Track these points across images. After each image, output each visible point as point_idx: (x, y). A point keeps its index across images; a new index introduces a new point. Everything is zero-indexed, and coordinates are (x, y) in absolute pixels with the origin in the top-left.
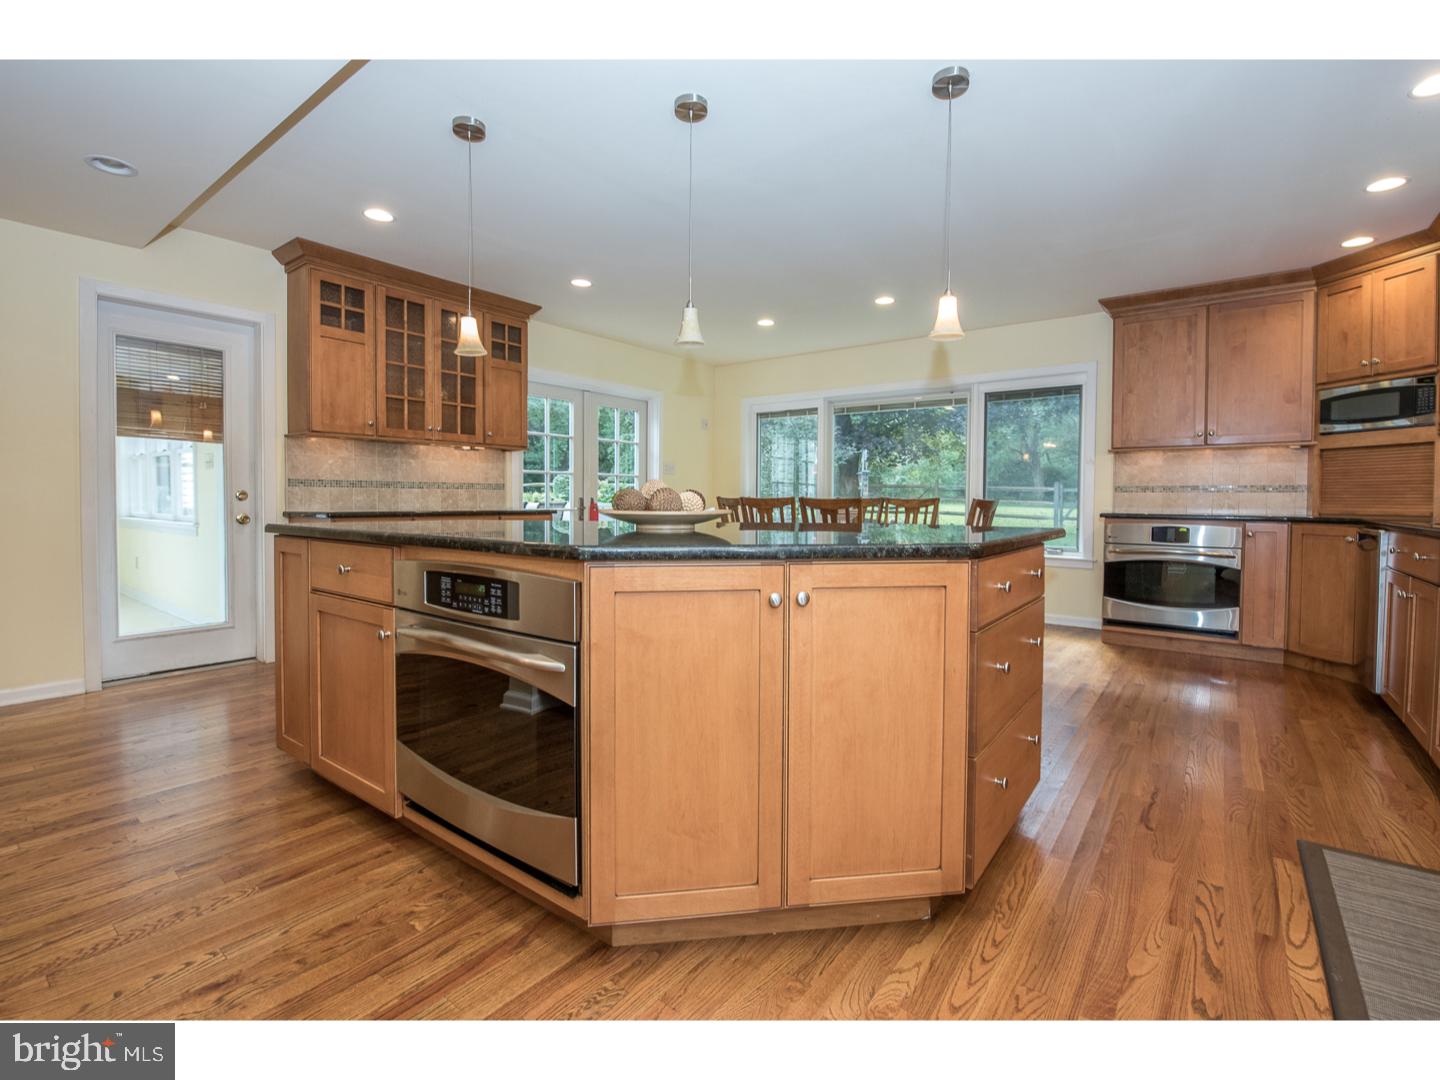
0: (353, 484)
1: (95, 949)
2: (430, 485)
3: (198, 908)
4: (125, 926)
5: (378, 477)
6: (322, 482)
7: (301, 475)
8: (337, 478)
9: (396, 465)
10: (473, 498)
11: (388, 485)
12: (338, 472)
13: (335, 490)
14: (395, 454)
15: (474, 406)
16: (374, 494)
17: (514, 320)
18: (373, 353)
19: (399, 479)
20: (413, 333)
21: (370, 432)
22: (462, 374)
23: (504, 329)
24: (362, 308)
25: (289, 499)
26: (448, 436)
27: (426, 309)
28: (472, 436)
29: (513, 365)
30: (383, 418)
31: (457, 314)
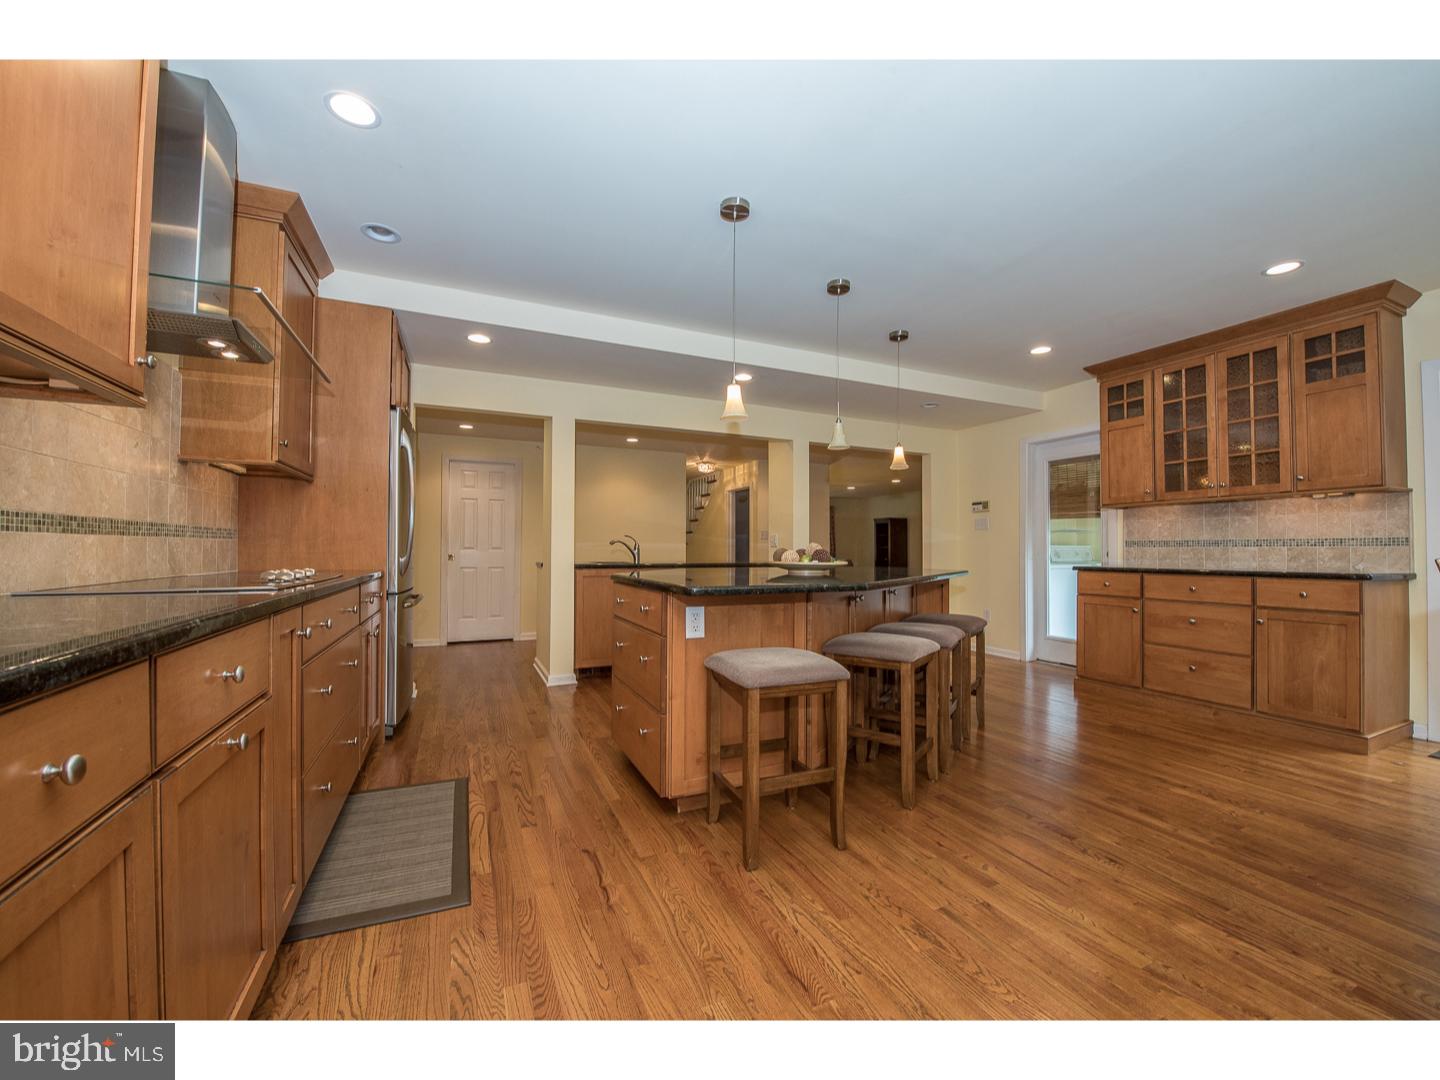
0: (1180, 544)
2: (1270, 543)
5: (1206, 536)
6: (1152, 543)
7: (1136, 538)
8: (1165, 539)
9: (1227, 523)
11: (1217, 543)
12: (1166, 534)
13: (1164, 550)
14: (1226, 512)
15: (1277, 450)
16: (1202, 554)
17: (1346, 320)
18: (1151, 430)
19: (1230, 538)
20: (1193, 397)
21: (1149, 499)
22: (1258, 418)
23: (1330, 339)
24: (1142, 395)
25: (1127, 557)
26: (1238, 490)
27: (1208, 367)
28: (1277, 485)
29: (1347, 380)
30: (1162, 484)
31: (1248, 355)
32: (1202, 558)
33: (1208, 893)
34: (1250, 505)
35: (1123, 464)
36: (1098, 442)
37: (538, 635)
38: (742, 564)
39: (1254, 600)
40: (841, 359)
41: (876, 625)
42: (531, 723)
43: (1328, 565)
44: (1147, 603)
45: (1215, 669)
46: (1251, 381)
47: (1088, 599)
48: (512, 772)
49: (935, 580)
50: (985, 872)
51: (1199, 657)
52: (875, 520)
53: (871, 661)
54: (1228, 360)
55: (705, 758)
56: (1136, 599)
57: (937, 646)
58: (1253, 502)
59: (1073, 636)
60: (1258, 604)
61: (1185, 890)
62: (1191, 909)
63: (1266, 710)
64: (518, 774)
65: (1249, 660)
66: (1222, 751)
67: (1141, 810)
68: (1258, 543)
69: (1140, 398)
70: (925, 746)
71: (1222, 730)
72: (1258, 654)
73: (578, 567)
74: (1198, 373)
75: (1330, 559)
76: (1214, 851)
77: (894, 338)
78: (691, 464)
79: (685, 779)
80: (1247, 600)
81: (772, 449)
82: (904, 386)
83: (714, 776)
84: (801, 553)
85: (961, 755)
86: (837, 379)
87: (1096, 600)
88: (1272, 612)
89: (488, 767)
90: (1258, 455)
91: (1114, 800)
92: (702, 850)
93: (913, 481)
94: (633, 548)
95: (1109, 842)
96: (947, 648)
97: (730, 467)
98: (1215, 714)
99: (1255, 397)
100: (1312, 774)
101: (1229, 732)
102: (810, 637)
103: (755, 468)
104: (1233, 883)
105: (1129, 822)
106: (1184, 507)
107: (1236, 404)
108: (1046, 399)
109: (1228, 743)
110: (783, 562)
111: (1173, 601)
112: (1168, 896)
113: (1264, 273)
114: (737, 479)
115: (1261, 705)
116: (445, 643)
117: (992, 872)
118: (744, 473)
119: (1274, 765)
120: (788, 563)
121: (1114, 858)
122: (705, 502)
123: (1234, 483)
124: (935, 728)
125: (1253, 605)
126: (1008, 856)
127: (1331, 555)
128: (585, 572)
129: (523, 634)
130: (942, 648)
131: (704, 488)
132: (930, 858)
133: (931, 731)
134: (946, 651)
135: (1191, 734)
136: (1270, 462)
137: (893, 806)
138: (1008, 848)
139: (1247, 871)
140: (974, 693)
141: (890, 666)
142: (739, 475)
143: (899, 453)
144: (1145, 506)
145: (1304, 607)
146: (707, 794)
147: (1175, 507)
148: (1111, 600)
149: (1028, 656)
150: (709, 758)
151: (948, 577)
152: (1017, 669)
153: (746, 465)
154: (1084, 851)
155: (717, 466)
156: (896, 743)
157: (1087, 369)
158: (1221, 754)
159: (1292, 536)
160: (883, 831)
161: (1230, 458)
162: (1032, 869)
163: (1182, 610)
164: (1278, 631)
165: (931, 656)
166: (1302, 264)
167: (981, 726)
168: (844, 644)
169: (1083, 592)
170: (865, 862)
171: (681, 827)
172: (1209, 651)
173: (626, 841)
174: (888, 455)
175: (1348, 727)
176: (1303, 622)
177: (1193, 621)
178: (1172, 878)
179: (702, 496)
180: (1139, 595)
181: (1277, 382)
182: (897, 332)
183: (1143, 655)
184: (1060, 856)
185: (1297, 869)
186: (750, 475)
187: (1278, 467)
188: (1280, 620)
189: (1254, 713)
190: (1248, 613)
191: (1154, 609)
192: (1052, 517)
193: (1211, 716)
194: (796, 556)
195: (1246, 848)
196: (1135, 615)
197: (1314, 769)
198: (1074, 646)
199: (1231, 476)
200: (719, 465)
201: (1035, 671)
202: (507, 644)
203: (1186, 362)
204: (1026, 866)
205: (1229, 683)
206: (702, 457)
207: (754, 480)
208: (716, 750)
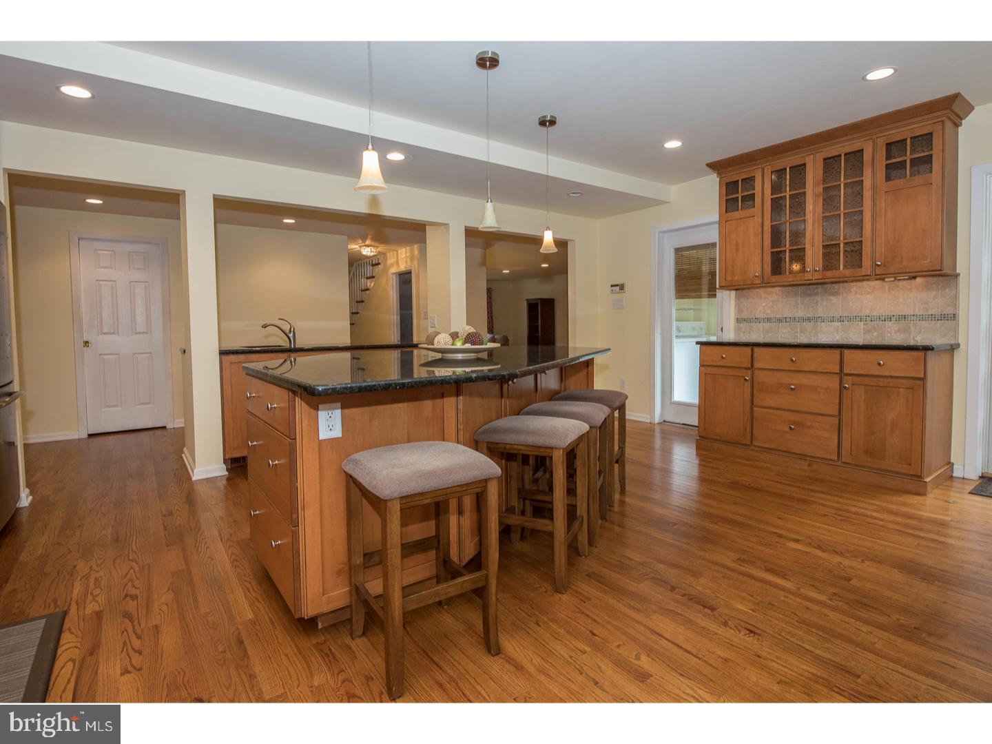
0: (780, 320)
2: (850, 319)
5: (800, 313)
6: (757, 320)
7: (745, 315)
8: (768, 316)
9: (817, 302)
10: (906, 330)
11: (809, 320)
12: (769, 312)
13: (767, 325)
14: (816, 294)
15: (861, 239)
16: (797, 328)
17: (918, 127)
18: (760, 220)
19: (819, 315)
20: (795, 192)
21: (758, 281)
22: (846, 211)
23: (906, 144)
24: (754, 189)
25: (737, 331)
26: (829, 274)
27: (807, 166)
28: (859, 269)
29: (918, 179)
30: (768, 268)
31: (840, 156)
32: (797, 332)
33: (838, 660)
34: (836, 286)
35: (737, 251)
36: (717, 231)
37: (185, 422)
38: (406, 344)
39: (841, 369)
40: (492, 142)
41: (526, 406)
42: (165, 528)
43: (894, 337)
44: (757, 372)
45: (810, 427)
46: (842, 179)
47: (709, 370)
48: (126, 596)
49: (581, 360)
50: (637, 662)
51: (797, 417)
52: (527, 300)
53: (523, 448)
54: (825, 159)
55: (347, 568)
56: (746, 368)
57: (586, 427)
58: (838, 284)
59: (696, 401)
60: (845, 372)
61: (818, 658)
62: (827, 680)
63: (849, 461)
64: (134, 597)
65: (837, 419)
66: (820, 501)
67: (768, 570)
68: (841, 320)
69: (751, 192)
70: (576, 524)
71: (816, 480)
72: (844, 415)
73: (223, 353)
74: (799, 170)
75: (896, 332)
76: (834, 609)
77: (543, 123)
78: (354, 247)
79: (323, 595)
80: (836, 369)
81: (430, 233)
82: (552, 173)
83: (357, 588)
84: (454, 336)
85: (607, 524)
86: (487, 163)
87: (716, 371)
88: (855, 378)
89: (98, 591)
90: (846, 244)
91: (743, 561)
92: (342, 677)
93: (559, 264)
94: (288, 332)
95: (743, 608)
96: (595, 427)
97: (394, 250)
98: (809, 465)
99: (844, 194)
100: (891, 518)
101: (822, 481)
102: (461, 427)
103: (416, 252)
104: (857, 644)
105: (760, 584)
106: (784, 289)
107: (829, 198)
108: (674, 192)
109: (822, 492)
110: (436, 346)
111: (777, 370)
112: (805, 667)
113: (864, 78)
114: (400, 262)
115: (846, 457)
116: (85, 436)
117: (645, 663)
118: (406, 257)
119: (860, 511)
120: (439, 347)
121: (753, 629)
122: (371, 284)
123: (826, 267)
124: (585, 505)
125: (841, 373)
126: (657, 638)
127: (897, 329)
128: (232, 358)
129: (176, 421)
130: (590, 427)
131: (369, 271)
132: (584, 652)
133: (582, 510)
134: (594, 431)
135: (793, 486)
136: (855, 250)
137: (546, 591)
138: (657, 629)
139: (865, 628)
140: (617, 462)
141: (542, 453)
142: (400, 258)
143: (548, 237)
144: (755, 288)
145: (881, 374)
146: (350, 606)
147: (777, 289)
148: (727, 370)
149: (657, 419)
150: (350, 569)
151: (591, 357)
152: (647, 430)
153: (408, 248)
154: (725, 624)
155: (379, 249)
156: (549, 528)
157: (709, 165)
158: (820, 504)
159: (867, 313)
160: (538, 624)
161: (823, 246)
162: (680, 653)
163: (785, 378)
164: (860, 393)
165: (581, 438)
166: (896, 70)
167: (623, 491)
168: (496, 431)
169: (704, 364)
170: (519, 668)
171: (319, 647)
172: (806, 413)
173: (252, 677)
174: (538, 241)
175: (912, 473)
176: (879, 386)
177: (793, 387)
178: (805, 645)
179: (368, 278)
180: (750, 366)
181: (862, 181)
182: (545, 117)
183: (752, 417)
184: (704, 632)
185: (904, 620)
186: (412, 258)
187: (861, 254)
188: (861, 385)
189: (839, 463)
190: (837, 378)
191: (761, 377)
192: (676, 298)
193: (806, 468)
194: (449, 339)
195: (858, 602)
196: (746, 383)
197: (891, 512)
198: (696, 410)
199: (823, 262)
200: (381, 248)
201: (663, 432)
202: (158, 432)
203: (789, 161)
204: (676, 650)
205: (821, 438)
206: (364, 239)
207: (415, 262)
208: (358, 560)
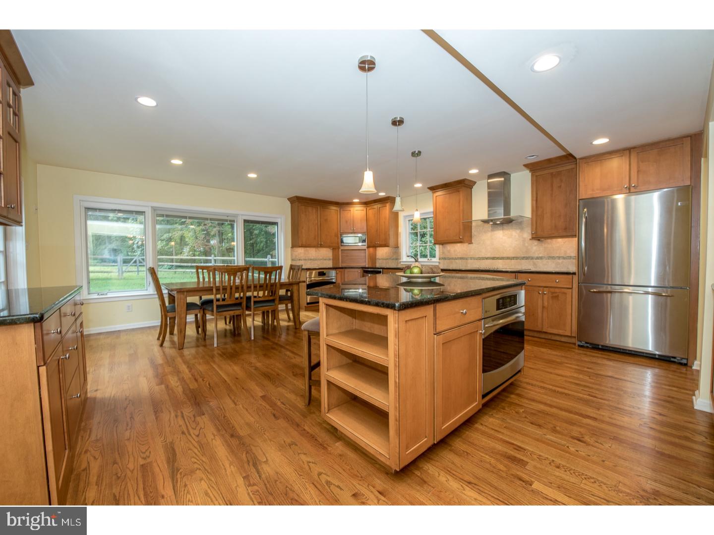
1: (595, 482)
3: (550, 463)
4: (577, 480)
